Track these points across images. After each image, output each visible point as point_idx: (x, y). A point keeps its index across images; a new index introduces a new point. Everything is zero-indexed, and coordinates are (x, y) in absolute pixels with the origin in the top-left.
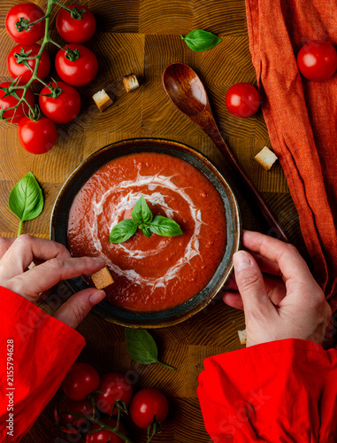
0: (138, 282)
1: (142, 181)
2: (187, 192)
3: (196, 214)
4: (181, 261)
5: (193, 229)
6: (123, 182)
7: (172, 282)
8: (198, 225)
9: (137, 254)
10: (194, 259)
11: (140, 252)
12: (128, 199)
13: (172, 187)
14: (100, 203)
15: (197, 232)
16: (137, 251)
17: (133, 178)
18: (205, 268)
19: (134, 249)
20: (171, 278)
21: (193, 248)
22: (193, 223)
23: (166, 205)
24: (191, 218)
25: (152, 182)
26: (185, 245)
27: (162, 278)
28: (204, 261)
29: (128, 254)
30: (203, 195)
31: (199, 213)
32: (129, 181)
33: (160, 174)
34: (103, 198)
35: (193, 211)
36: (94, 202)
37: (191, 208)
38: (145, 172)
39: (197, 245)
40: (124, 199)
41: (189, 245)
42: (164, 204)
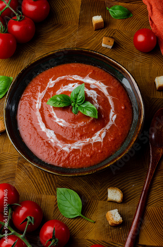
0: (52, 140)
1: (88, 80)
2: (113, 100)
3: (113, 116)
4: (88, 140)
5: (107, 124)
6: (76, 76)
7: (75, 151)
8: (110, 123)
9: (60, 122)
10: (97, 144)
11: (64, 121)
12: (73, 86)
13: (106, 92)
14: (54, 81)
15: (108, 127)
16: (62, 120)
17: (83, 76)
18: (102, 152)
19: (61, 118)
20: (75, 148)
21: (100, 135)
22: (108, 120)
23: (96, 101)
24: (108, 116)
25: (94, 84)
26: (96, 131)
27: (70, 145)
28: (103, 147)
29: (55, 119)
30: (123, 108)
31: (115, 117)
32: (80, 77)
33: (102, 82)
34: (58, 79)
35: (112, 113)
36: (51, 80)
37: (111, 111)
38: (93, 77)
39: (103, 135)
40: (71, 85)
41: (99, 133)
42: (95, 99)
